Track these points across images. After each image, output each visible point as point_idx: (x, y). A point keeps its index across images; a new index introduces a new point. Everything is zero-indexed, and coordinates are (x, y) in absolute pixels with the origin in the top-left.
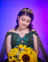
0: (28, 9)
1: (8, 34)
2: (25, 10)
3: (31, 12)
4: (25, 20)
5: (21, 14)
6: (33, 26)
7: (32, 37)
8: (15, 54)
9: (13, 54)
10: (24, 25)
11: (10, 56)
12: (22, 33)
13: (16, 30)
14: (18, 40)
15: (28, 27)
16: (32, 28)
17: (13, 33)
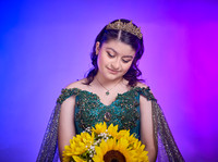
0: (127, 22)
2: (119, 25)
3: (136, 32)
4: (116, 55)
5: (105, 35)
6: (140, 74)
8: (83, 147)
9: (78, 149)
10: (114, 70)
11: (68, 154)
12: (107, 93)
13: (88, 84)
14: (96, 113)
15: (125, 77)
16: (139, 78)
17: (80, 91)
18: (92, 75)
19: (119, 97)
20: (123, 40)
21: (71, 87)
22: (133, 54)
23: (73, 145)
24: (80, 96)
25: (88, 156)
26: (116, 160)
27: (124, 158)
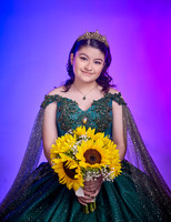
17: (61, 98)
18: (69, 84)
19: (95, 103)
20: (92, 45)
21: (53, 93)
22: (102, 57)
23: (59, 145)
24: (61, 102)
25: (71, 154)
26: (93, 156)
27: (100, 155)
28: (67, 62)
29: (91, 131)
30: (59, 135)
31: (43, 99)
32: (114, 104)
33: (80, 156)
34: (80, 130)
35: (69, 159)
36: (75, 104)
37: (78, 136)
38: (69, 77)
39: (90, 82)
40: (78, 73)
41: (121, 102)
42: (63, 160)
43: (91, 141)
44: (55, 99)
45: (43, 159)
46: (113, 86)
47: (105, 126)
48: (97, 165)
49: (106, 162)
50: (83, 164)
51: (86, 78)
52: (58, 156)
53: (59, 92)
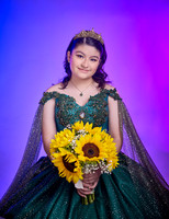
1: (47, 96)
7: (107, 105)
8: (67, 141)
12: (81, 95)
18: (66, 81)
19: (91, 99)
20: (88, 43)
22: (98, 54)
23: (58, 140)
24: (59, 98)
25: (70, 148)
26: (91, 150)
27: (98, 149)
28: (64, 59)
29: (89, 126)
30: (58, 130)
31: (41, 96)
32: (110, 99)
33: (78, 150)
34: (78, 125)
35: (68, 153)
36: (72, 100)
37: (76, 131)
38: (66, 74)
39: (87, 79)
40: (75, 70)
41: (116, 97)
42: (63, 154)
43: (89, 136)
44: (52, 95)
45: (43, 154)
46: (109, 82)
47: (101, 121)
48: (95, 158)
49: (103, 155)
50: (82, 158)
51: (83, 75)
52: (57, 150)
53: (57, 89)
